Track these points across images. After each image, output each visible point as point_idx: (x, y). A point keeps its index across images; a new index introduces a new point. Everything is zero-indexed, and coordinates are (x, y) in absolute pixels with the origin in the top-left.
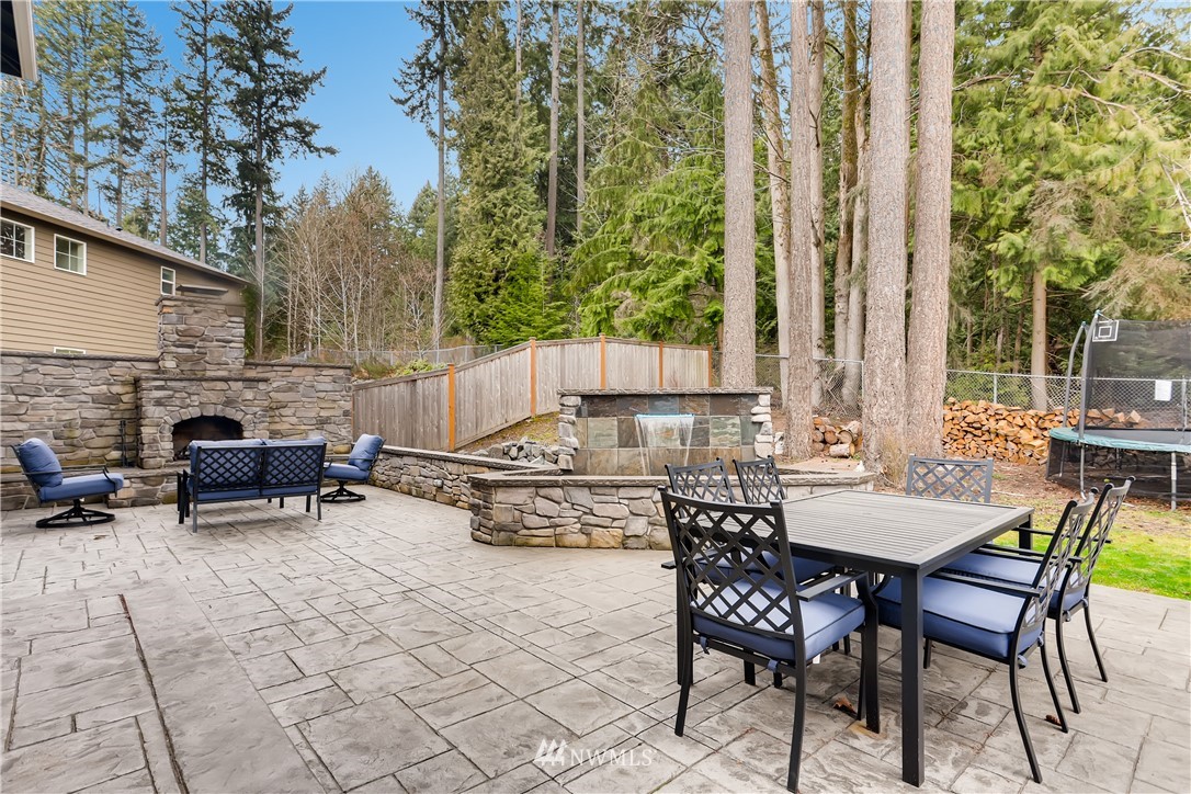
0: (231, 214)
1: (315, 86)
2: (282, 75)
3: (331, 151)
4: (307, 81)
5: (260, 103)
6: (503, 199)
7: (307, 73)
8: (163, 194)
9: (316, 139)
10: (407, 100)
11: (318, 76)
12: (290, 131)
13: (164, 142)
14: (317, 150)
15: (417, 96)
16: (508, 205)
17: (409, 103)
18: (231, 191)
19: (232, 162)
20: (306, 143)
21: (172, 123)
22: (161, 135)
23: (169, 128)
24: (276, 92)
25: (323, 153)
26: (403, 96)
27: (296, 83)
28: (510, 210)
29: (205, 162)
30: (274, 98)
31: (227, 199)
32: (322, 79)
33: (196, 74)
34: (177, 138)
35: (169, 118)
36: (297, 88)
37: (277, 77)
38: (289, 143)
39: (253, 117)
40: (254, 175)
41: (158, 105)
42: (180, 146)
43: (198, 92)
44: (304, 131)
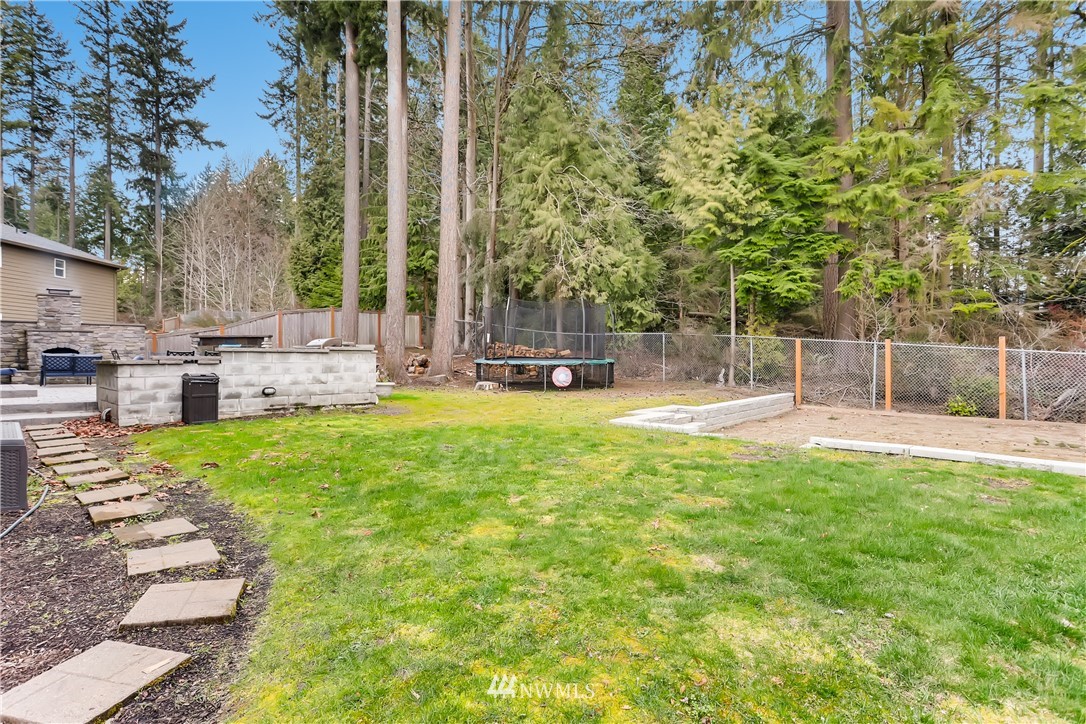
0: (132, 195)
1: (206, 90)
2: (177, 81)
3: (220, 144)
4: (198, 88)
5: (157, 102)
6: (320, 205)
7: (198, 79)
8: (72, 178)
9: (206, 134)
10: (271, 116)
11: (209, 82)
12: (184, 127)
13: (72, 132)
14: (208, 143)
15: (279, 112)
16: (324, 209)
17: (274, 117)
18: (134, 176)
19: (134, 153)
20: (198, 137)
21: (80, 116)
22: (70, 125)
23: (77, 119)
24: (171, 94)
25: (213, 146)
26: (267, 113)
27: (188, 88)
28: (325, 213)
29: (109, 153)
30: (170, 99)
31: (130, 182)
32: (211, 85)
33: (100, 76)
34: (84, 129)
35: (77, 112)
36: (189, 92)
37: (172, 82)
38: (184, 137)
39: (153, 114)
40: (154, 162)
41: (66, 99)
42: (87, 135)
43: (102, 91)
44: (195, 129)
